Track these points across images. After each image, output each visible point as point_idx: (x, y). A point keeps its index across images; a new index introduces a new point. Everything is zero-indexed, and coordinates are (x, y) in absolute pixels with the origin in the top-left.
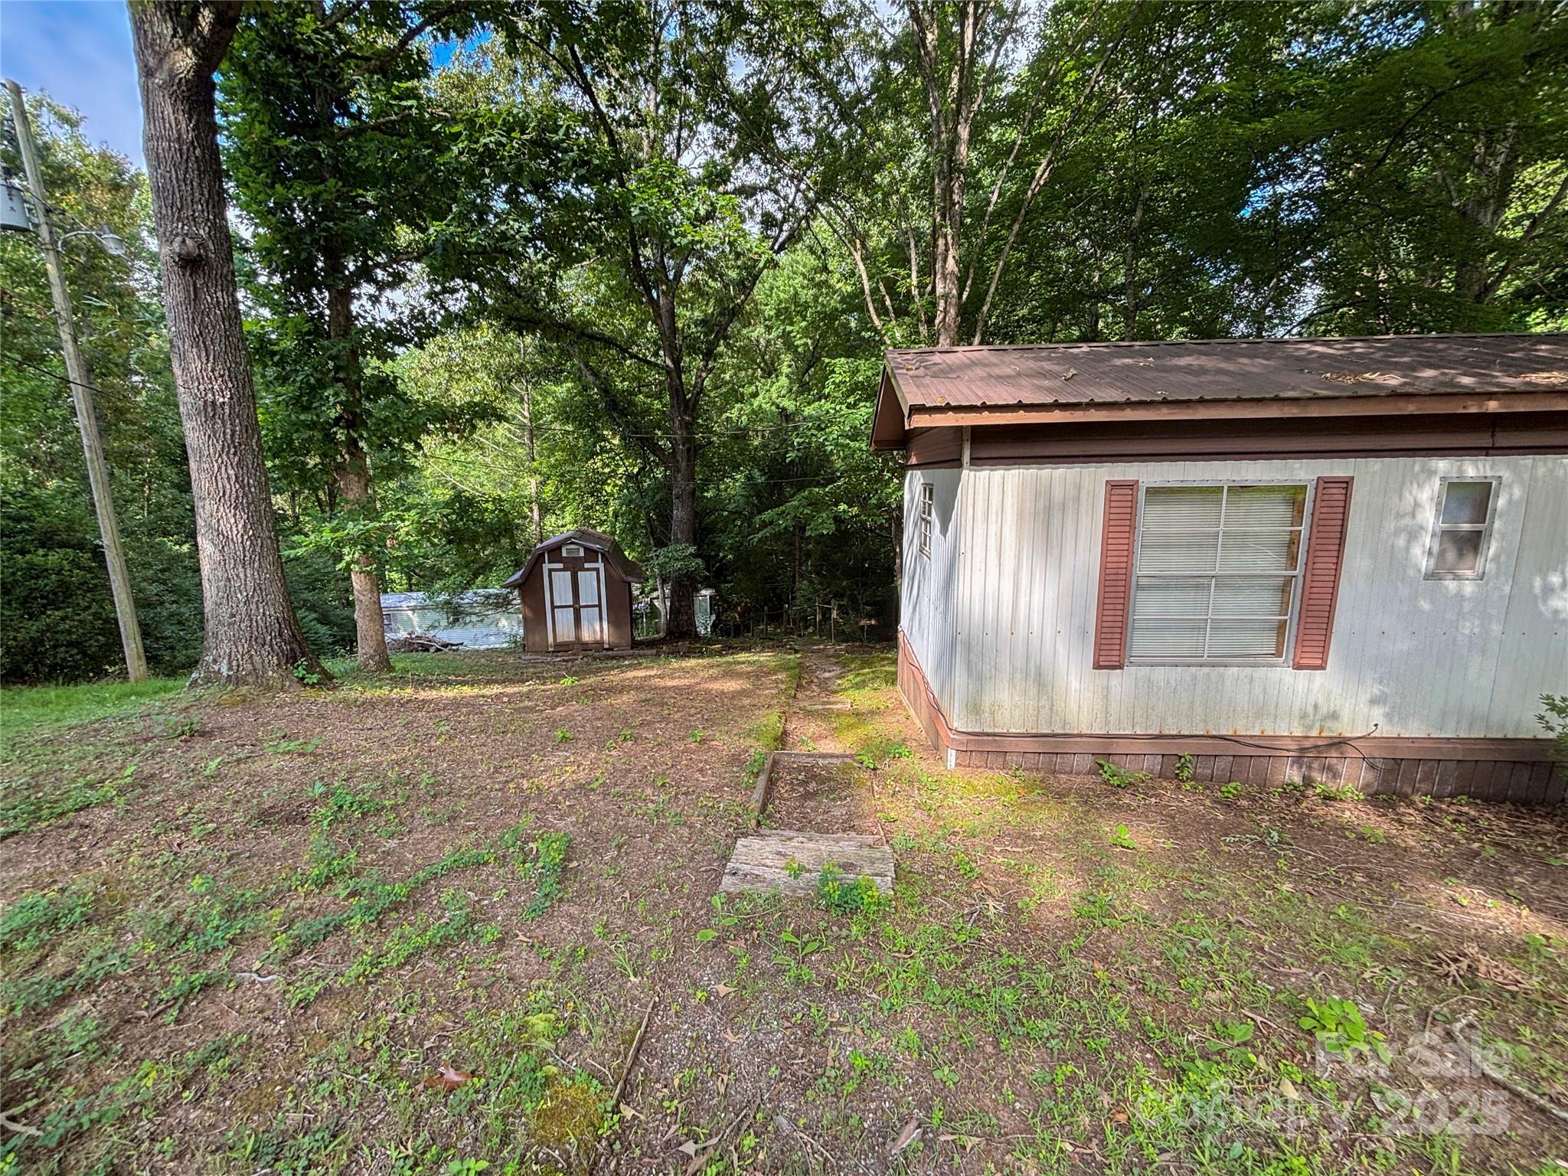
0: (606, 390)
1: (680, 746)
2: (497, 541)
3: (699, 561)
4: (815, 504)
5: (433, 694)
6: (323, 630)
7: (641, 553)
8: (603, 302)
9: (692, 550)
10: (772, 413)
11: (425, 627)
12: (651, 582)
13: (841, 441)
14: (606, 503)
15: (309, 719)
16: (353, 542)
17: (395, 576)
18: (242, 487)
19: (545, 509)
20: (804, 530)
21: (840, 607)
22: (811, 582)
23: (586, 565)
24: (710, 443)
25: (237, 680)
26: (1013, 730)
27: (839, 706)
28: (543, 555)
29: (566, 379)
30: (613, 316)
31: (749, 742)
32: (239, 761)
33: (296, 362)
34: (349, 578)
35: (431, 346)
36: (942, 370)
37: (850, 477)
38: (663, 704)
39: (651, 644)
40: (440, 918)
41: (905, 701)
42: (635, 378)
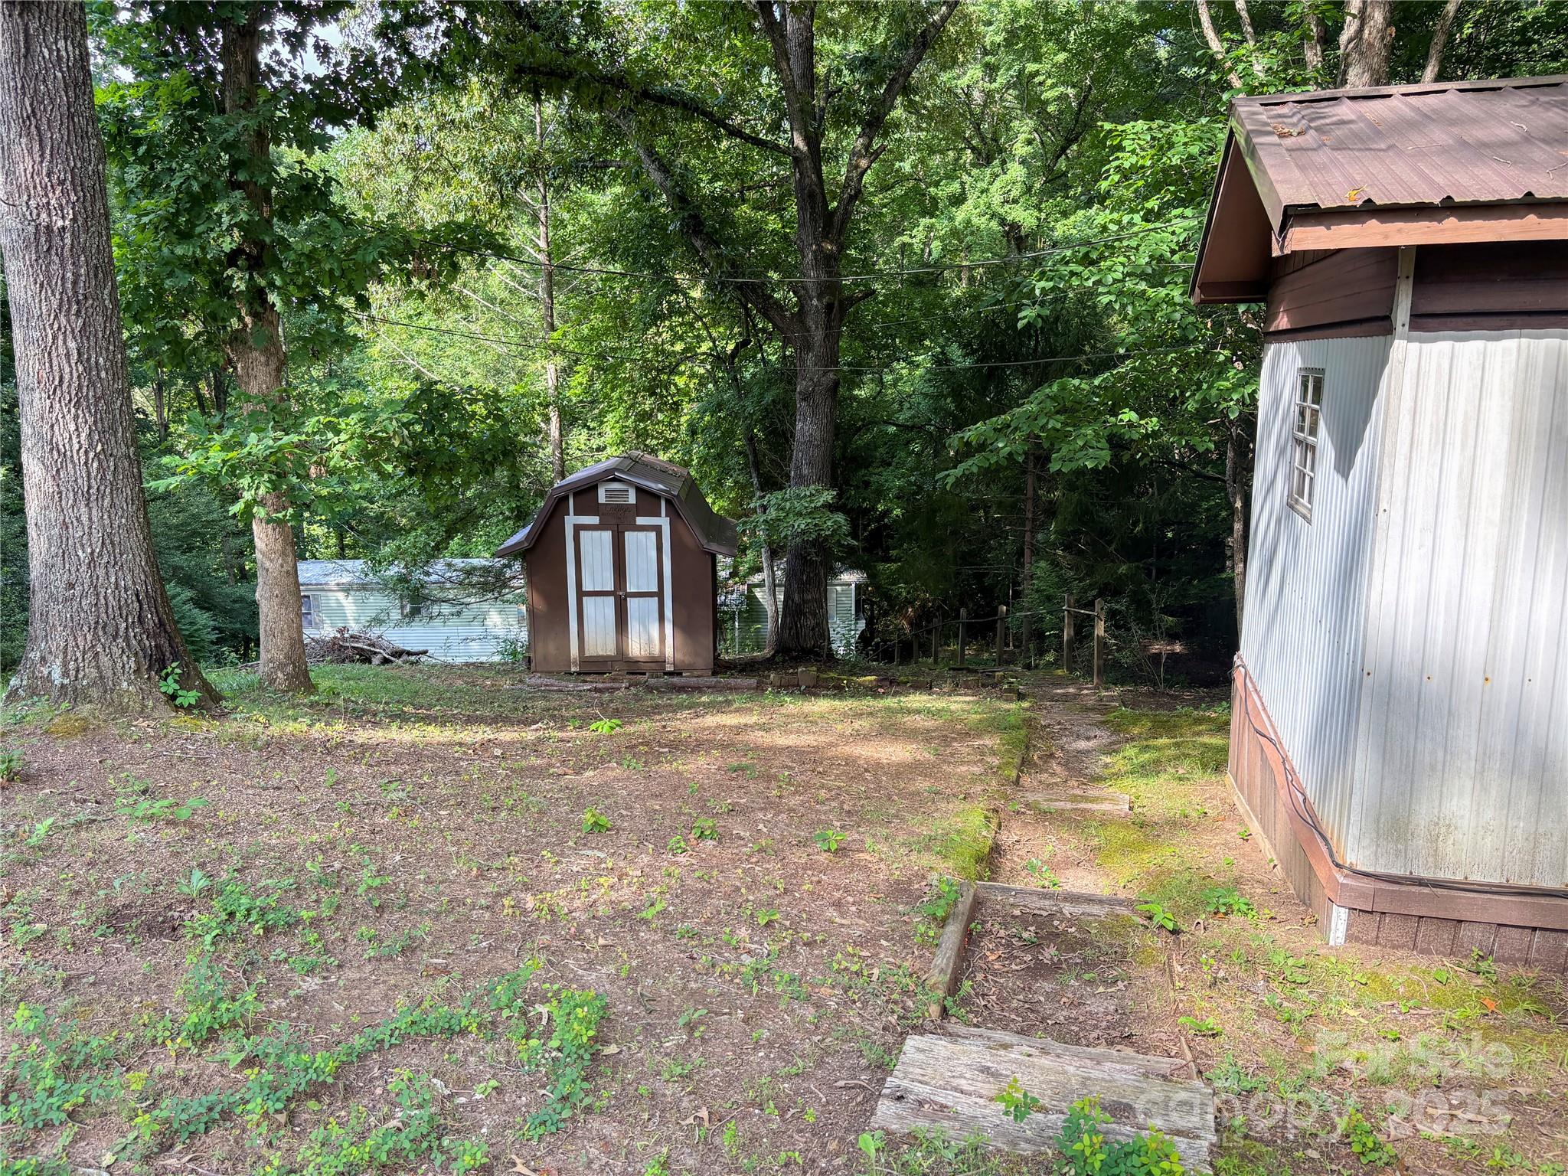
0: (682, 199)
1: (799, 857)
2: (488, 471)
3: (840, 518)
4: (1073, 410)
5: (379, 735)
6: (203, 618)
7: (738, 502)
8: (685, 33)
9: (828, 496)
10: (991, 234)
11: (364, 620)
12: (750, 554)
13: (1129, 284)
14: (676, 408)
15: (181, 766)
16: (256, 467)
17: (317, 530)
18: (88, 370)
19: (570, 418)
20: (1048, 459)
21: (1112, 615)
22: (1055, 564)
23: (641, 521)
24: (872, 293)
25: (73, 693)
26: (1476, 877)
27: (1106, 807)
28: (565, 498)
29: (614, 177)
30: (699, 60)
31: (927, 860)
32: (78, 826)
33: (171, 156)
34: (248, 530)
35: (386, 125)
36: (1355, 135)
37: (1143, 357)
38: (769, 778)
39: (747, 668)
40: (386, 1119)
41: (1242, 807)
42: (738, 175)
